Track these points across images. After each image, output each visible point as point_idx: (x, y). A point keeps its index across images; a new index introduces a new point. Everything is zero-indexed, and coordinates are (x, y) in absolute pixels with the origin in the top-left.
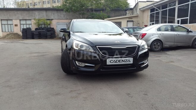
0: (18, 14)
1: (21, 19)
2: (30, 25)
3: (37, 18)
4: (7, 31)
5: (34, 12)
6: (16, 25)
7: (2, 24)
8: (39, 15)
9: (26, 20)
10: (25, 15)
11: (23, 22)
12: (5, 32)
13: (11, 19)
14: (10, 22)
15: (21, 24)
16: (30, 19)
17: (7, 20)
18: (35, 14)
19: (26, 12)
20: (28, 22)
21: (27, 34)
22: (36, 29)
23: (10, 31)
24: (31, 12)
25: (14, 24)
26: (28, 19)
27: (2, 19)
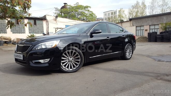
0: (148, 20)
1: (151, 24)
2: (158, 29)
3: (165, 22)
4: (139, 35)
5: (162, 17)
6: (146, 30)
7: (136, 30)
8: (167, 19)
9: (155, 25)
10: (155, 21)
11: (152, 27)
12: (138, 36)
13: (143, 25)
14: (142, 28)
15: (150, 29)
16: (158, 24)
17: (140, 26)
18: (163, 19)
19: (155, 18)
20: (157, 27)
21: (151, 37)
22: (161, 33)
23: (141, 35)
24: (159, 17)
25: (145, 29)
26: (156, 24)
27: (137, 26)
